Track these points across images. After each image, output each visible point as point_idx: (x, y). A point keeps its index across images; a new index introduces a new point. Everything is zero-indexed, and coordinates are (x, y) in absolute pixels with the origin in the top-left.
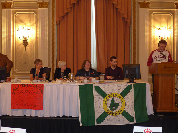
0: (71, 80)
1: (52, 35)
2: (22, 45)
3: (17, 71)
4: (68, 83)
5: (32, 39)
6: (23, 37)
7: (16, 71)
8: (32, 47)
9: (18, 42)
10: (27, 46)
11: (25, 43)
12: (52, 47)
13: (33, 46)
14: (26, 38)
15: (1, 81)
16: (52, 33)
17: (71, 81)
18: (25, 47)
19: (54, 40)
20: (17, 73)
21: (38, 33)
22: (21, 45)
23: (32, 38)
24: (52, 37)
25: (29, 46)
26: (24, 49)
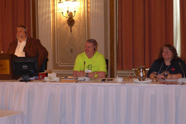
0: (141, 77)
1: (110, 8)
2: (67, 25)
3: (60, 63)
4: (136, 83)
5: (80, 16)
6: (68, 12)
7: (58, 63)
8: (81, 28)
9: (61, 21)
10: (73, 25)
11: (71, 21)
12: (111, 26)
13: (81, 25)
14: (71, 13)
15: (30, 79)
16: (110, 4)
17: (140, 80)
18: (71, 28)
19: (113, 14)
20: (60, 66)
21: (89, 5)
22: (64, 24)
23: (80, 13)
24: (110, 10)
25: (76, 27)
26: (70, 31)
